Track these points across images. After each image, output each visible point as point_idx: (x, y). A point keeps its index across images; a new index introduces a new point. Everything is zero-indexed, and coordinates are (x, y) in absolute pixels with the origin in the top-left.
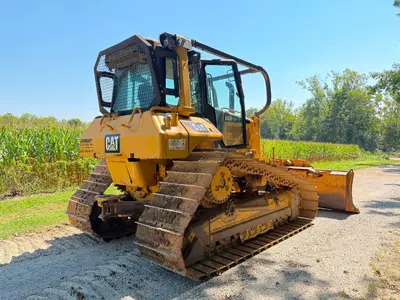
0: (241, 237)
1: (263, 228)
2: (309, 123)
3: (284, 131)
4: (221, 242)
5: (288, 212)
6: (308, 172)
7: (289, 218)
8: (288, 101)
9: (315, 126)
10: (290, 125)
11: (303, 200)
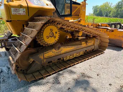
0: (65, 59)
1: (78, 54)
2: (117, 11)
3: (108, 14)
4: (53, 61)
5: (93, 47)
6: (107, 29)
7: (93, 49)
8: (111, 3)
9: (119, 12)
10: (110, 12)
11: (101, 42)
